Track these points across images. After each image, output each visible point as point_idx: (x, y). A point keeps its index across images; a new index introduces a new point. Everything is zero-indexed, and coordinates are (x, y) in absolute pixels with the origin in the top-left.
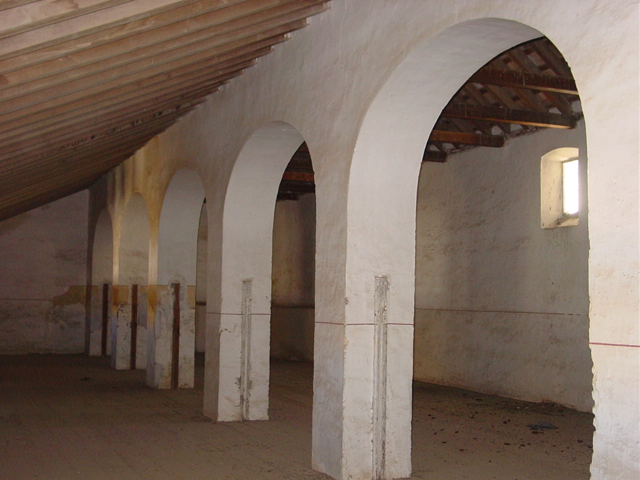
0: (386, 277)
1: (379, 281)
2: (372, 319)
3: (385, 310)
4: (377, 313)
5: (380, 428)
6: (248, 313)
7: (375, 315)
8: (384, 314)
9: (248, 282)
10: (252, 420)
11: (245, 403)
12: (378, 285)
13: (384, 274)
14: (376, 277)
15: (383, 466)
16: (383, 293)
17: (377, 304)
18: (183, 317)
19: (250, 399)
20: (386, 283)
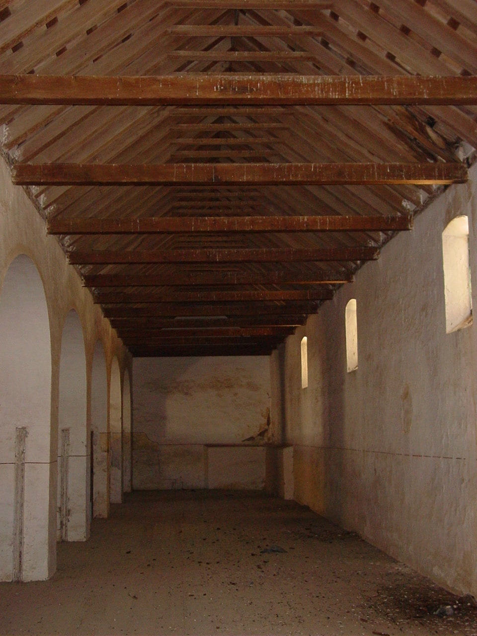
0: (25, 428)
1: (18, 431)
2: (14, 460)
3: (23, 452)
4: (17, 455)
5: (18, 542)
6: (66, 455)
7: (16, 456)
8: (23, 456)
9: (66, 430)
10: (71, 541)
11: (64, 527)
12: (18, 434)
13: (24, 426)
14: (17, 428)
15: (20, 570)
16: (22, 440)
17: (17, 448)
18: (97, 459)
19: (69, 524)
20: (25, 432)
